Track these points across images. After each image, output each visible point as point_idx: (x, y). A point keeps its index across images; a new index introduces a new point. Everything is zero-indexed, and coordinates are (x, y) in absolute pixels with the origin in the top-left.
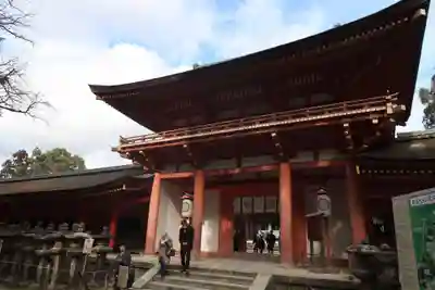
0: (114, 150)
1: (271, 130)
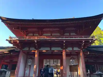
0: (7, 40)
1: (64, 40)
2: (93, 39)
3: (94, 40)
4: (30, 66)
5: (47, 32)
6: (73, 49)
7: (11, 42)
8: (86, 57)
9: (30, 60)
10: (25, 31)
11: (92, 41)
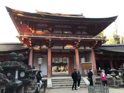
2: (105, 40)
4: (40, 65)
6: (85, 48)
7: (21, 39)
8: (97, 56)
9: (40, 58)
10: (34, 27)
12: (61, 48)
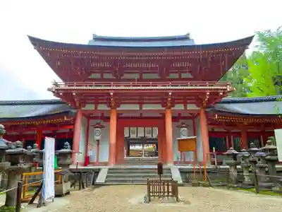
0: (49, 90)
2: (226, 89)
3: (228, 90)
4: (98, 141)
5: (131, 71)
6: (185, 106)
7: (58, 93)
8: (211, 123)
9: (99, 129)
11: (224, 93)
12: (136, 107)
